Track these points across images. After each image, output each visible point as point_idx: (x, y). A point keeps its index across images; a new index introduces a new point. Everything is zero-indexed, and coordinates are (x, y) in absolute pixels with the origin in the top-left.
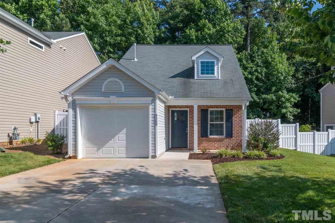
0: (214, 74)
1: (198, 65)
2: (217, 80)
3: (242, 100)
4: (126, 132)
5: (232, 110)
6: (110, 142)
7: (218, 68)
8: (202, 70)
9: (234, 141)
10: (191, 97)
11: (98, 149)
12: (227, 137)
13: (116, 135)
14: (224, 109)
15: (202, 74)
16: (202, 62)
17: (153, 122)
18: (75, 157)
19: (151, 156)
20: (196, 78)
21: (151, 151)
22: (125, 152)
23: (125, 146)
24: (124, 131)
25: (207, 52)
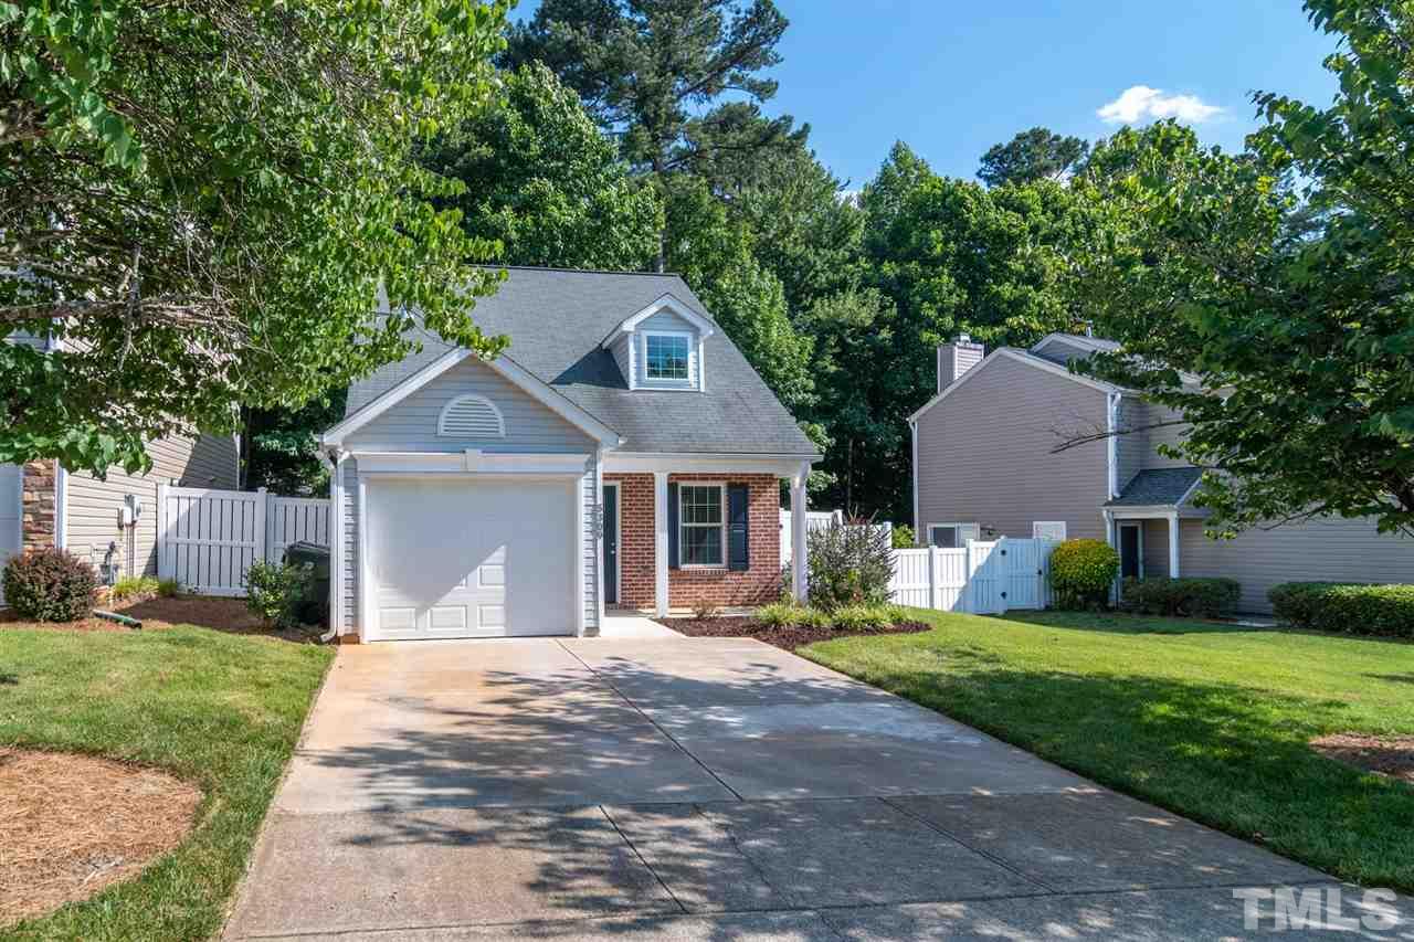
0: (686, 376)
1: (638, 349)
2: (697, 395)
3: (793, 460)
4: (507, 558)
5: (745, 487)
6: (456, 588)
7: (697, 358)
8: (650, 364)
9: (751, 580)
10: (649, 448)
11: (420, 611)
12: (732, 569)
13: (472, 568)
14: (723, 485)
15: (653, 373)
16: (650, 340)
17: (590, 529)
18: (353, 639)
19: (583, 629)
20: (633, 385)
21: (584, 615)
22: (501, 618)
23: (502, 601)
24: (499, 554)
25: (666, 310)
